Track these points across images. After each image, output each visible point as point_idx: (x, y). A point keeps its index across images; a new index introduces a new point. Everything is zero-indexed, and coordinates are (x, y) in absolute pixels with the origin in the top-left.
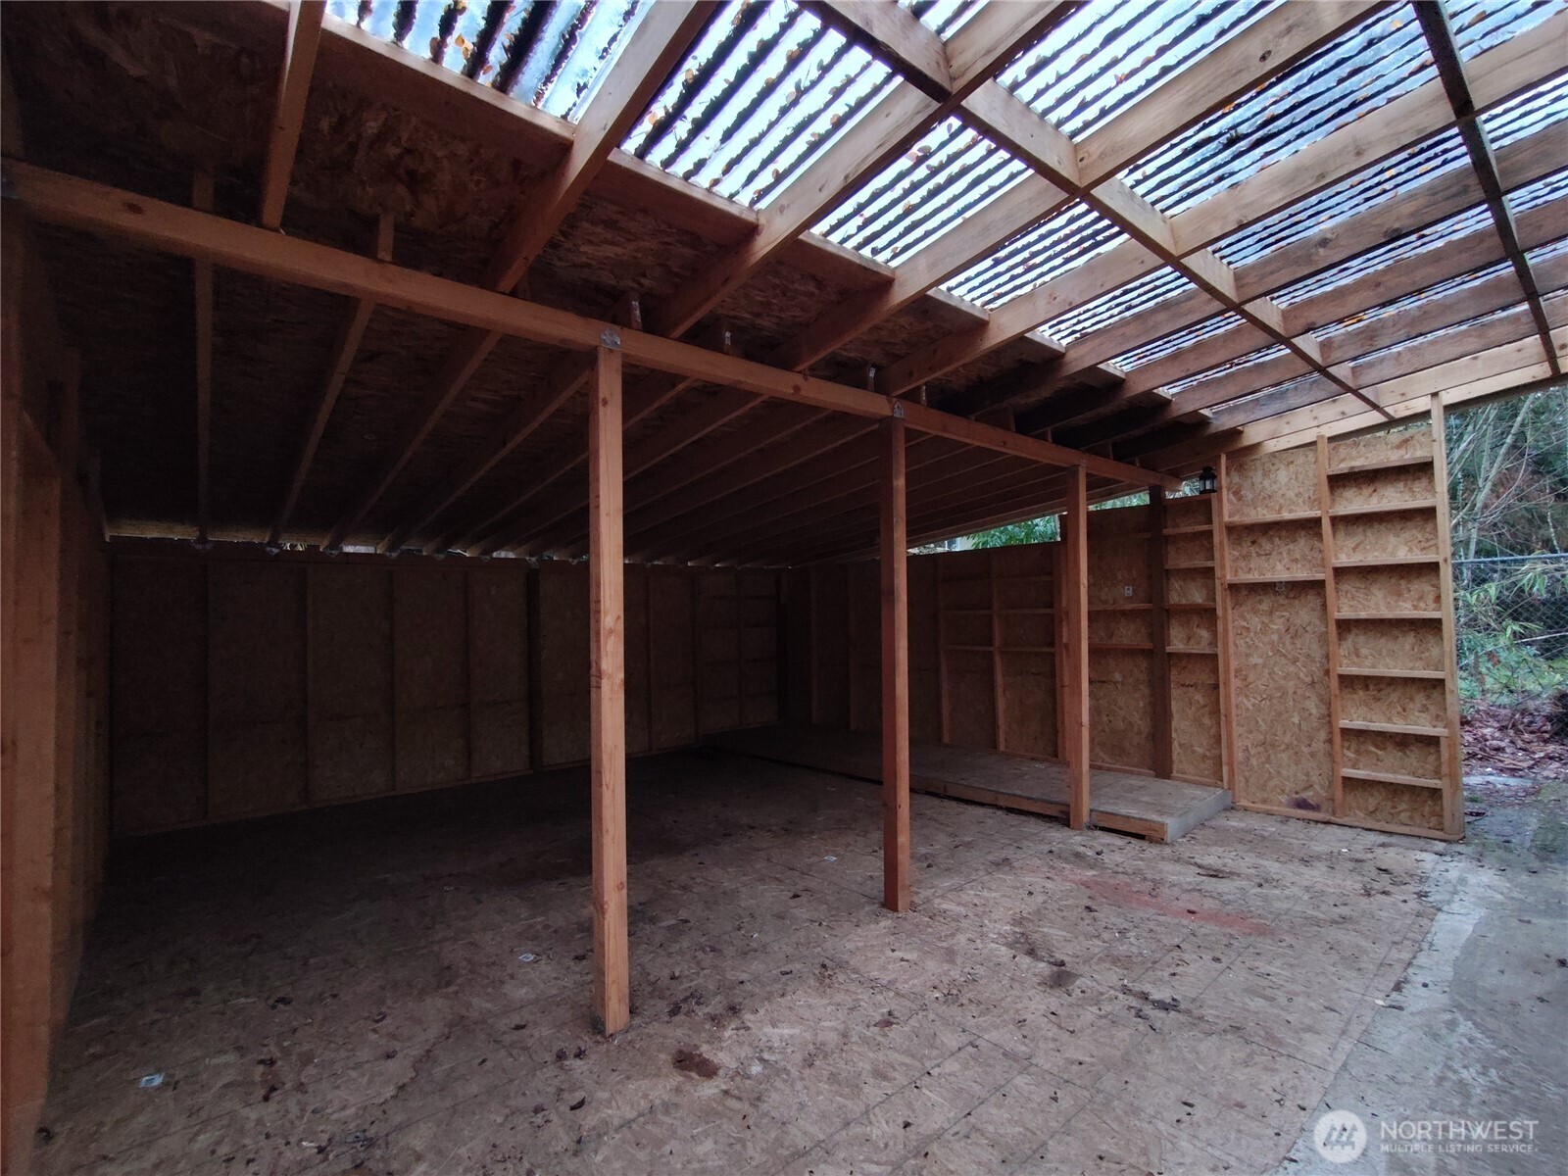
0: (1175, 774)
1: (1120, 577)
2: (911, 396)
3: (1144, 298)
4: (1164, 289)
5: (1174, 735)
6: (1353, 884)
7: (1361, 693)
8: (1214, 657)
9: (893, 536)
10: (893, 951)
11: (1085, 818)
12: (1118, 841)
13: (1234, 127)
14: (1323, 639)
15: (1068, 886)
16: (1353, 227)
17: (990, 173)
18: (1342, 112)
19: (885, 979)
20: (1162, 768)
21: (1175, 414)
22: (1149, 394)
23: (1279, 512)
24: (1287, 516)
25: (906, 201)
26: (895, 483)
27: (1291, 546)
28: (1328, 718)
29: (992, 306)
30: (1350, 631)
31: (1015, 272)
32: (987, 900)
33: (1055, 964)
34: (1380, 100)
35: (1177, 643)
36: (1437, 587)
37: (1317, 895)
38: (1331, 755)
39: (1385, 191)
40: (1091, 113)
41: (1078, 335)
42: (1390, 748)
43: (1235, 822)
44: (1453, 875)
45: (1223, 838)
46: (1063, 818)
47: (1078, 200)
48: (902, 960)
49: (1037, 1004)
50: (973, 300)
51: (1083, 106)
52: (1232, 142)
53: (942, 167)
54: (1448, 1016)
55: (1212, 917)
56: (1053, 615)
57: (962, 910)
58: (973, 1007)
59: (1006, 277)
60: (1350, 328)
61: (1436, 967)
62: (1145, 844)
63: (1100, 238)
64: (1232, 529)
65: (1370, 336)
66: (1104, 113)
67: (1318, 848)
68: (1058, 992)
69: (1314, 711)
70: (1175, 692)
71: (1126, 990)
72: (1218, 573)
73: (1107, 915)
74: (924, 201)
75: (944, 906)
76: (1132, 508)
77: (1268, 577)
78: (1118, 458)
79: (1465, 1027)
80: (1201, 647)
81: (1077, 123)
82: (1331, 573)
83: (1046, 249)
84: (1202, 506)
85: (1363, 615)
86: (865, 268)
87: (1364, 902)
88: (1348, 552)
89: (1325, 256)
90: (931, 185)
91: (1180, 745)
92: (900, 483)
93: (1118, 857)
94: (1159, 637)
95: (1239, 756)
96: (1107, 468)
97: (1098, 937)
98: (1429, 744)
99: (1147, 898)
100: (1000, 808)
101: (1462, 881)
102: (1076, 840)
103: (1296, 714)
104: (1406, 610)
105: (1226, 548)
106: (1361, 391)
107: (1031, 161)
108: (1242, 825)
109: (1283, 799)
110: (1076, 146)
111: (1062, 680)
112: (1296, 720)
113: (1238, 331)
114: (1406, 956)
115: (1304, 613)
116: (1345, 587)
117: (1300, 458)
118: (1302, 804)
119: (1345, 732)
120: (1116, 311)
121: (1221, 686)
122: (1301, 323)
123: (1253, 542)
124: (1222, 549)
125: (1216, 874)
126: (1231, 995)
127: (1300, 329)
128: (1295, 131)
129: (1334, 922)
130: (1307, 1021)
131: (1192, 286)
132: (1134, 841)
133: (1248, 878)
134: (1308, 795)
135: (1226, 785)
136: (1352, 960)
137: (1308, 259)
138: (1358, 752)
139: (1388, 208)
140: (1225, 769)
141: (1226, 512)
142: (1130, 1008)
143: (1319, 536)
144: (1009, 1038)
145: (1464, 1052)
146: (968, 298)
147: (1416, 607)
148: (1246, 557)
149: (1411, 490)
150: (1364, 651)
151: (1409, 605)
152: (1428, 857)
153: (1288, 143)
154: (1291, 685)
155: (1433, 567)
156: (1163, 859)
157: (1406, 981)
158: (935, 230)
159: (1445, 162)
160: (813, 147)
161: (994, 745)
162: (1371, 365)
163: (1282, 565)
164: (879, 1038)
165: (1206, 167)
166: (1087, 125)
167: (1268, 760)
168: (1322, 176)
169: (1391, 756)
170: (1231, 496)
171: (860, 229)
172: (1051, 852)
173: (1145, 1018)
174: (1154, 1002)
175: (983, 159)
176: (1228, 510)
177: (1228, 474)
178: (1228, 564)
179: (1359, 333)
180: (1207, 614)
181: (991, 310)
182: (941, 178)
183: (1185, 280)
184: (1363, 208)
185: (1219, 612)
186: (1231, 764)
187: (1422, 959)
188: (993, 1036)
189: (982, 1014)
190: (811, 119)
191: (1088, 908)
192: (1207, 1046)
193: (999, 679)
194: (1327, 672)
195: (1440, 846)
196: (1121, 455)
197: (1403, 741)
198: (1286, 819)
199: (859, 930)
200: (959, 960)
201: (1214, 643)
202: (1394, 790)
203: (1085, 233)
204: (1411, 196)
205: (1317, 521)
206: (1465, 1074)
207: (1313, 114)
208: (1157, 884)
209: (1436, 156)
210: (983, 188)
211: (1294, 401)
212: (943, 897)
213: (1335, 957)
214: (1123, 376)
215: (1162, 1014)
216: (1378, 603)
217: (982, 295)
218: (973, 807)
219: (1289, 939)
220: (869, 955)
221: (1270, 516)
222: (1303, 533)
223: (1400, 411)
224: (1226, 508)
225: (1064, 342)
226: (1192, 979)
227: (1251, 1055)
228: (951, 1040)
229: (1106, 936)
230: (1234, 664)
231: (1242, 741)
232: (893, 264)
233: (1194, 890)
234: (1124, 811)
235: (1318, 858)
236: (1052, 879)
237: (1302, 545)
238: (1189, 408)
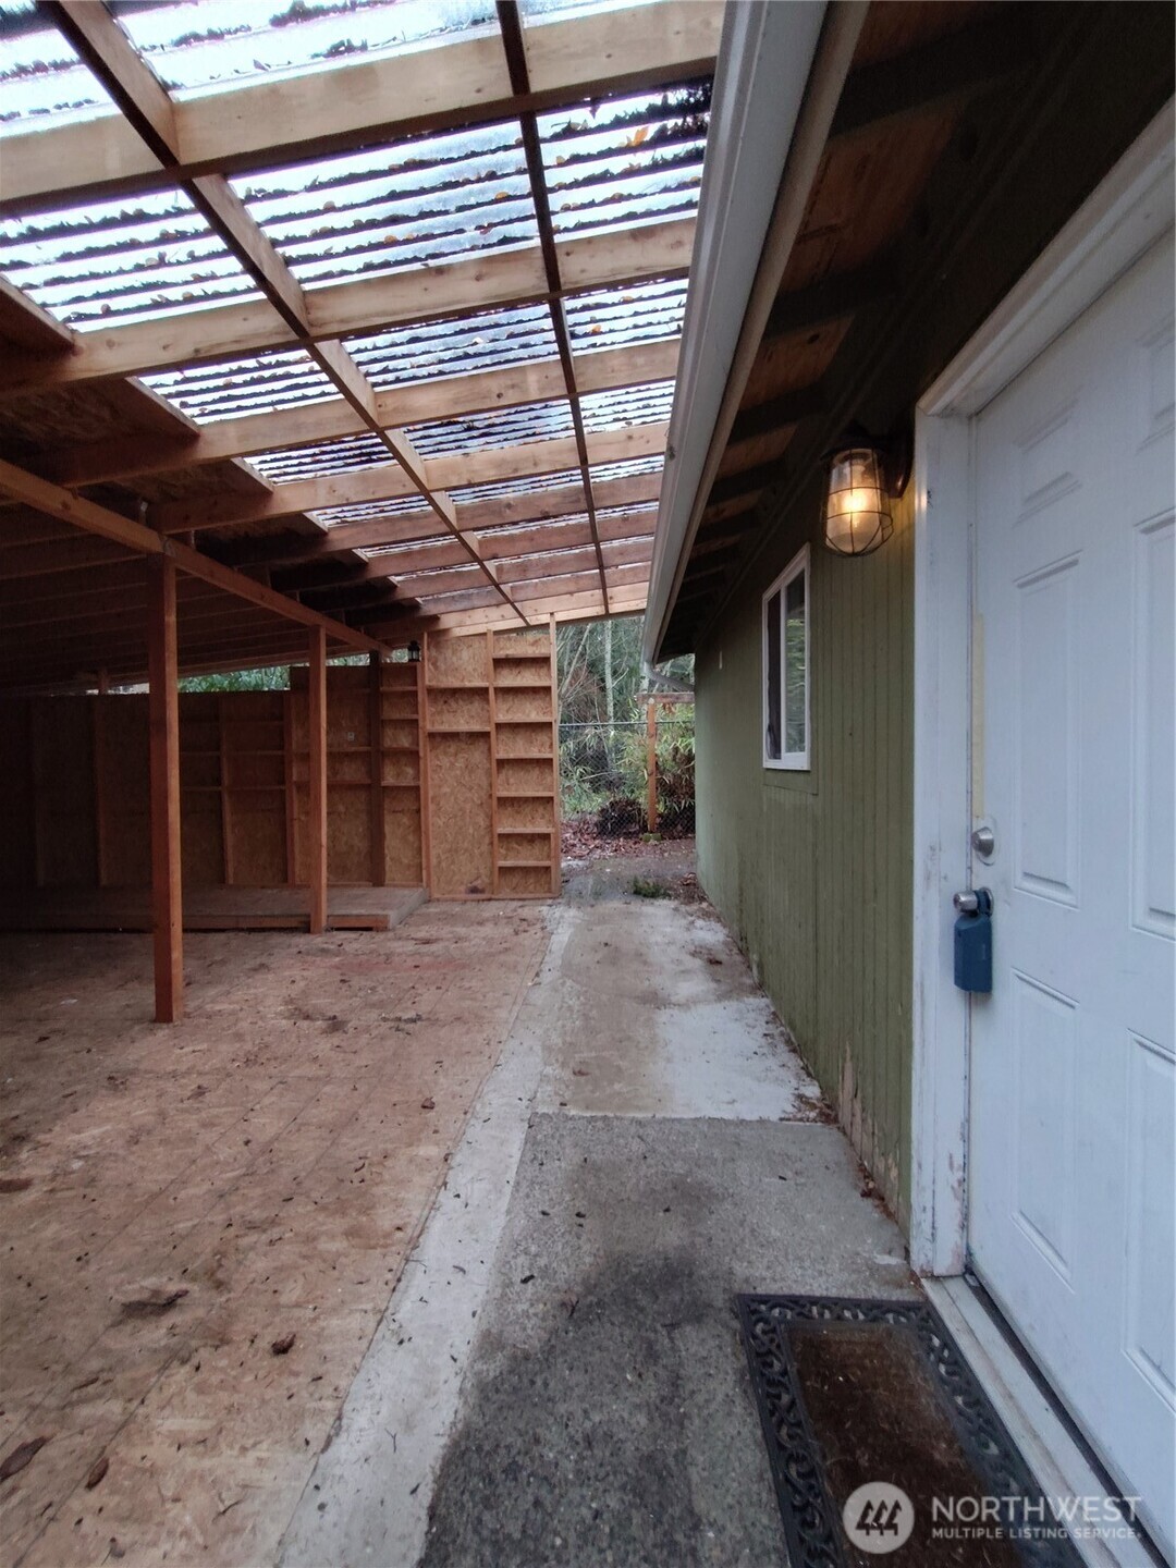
0: (387, 882)
1: (344, 725)
2: (182, 539)
3: (394, 507)
4: (409, 505)
5: (386, 851)
6: (508, 930)
7: (509, 809)
8: (417, 788)
9: (164, 670)
10: (182, 1048)
11: (324, 923)
12: (352, 935)
13: (472, 421)
14: (489, 773)
15: (322, 971)
16: (526, 502)
17: (307, 385)
18: (528, 436)
19: (183, 1068)
20: (377, 879)
21: (400, 597)
22: (385, 579)
23: (462, 681)
24: (468, 684)
25: (228, 378)
26: (166, 619)
27: (469, 707)
28: (491, 827)
29: (275, 479)
30: (503, 767)
31: (303, 460)
32: (255, 994)
33: (330, 1019)
34: (546, 437)
35: (390, 778)
36: (551, 738)
37: (489, 941)
38: (491, 853)
39: (542, 486)
40: (390, 377)
41: (339, 520)
42: (525, 844)
43: (433, 909)
44: (557, 915)
45: (427, 920)
46: (306, 928)
47: (374, 434)
48: (194, 1051)
49: (324, 1046)
50: (261, 470)
51: (385, 371)
52: (469, 429)
53: (269, 366)
54: (561, 981)
55: (429, 967)
56: (283, 756)
57: (237, 1007)
58: (273, 1062)
59: (295, 462)
60: (513, 561)
61: (554, 960)
62: (373, 933)
63: (374, 457)
64: (431, 691)
65: (523, 570)
66: (398, 380)
67: (486, 915)
68: (337, 1034)
69: (482, 823)
70: (388, 818)
71: (385, 1019)
72: (421, 724)
73: (356, 981)
74: (246, 384)
75: (218, 1008)
76: (355, 668)
77: (455, 728)
78: (350, 625)
79: (569, 983)
80: (407, 781)
81: (379, 379)
82: (494, 726)
83: (332, 452)
84: (410, 671)
85: (512, 756)
86: (174, 418)
87: (515, 939)
88: (505, 712)
89: (510, 515)
90: (256, 375)
91: (392, 859)
92: (171, 619)
93: (356, 945)
94: (375, 773)
95: (434, 861)
96: (341, 631)
97: (356, 996)
98: (544, 839)
99: (384, 965)
100: (242, 930)
101: (562, 917)
102: (318, 941)
103: (471, 827)
104: (535, 753)
105: (427, 704)
106: (516, 604)
107: (343, 388)
108: (438, 910)
109: (462, 888)
110: (377, 394)
111: (292, 812)
112: (471, 831)
113: (450, 546)
114: (539, 959)
115: (477, 755)
116: (502, 737)
117: (476, 643)
118: (474, 890)
119: (501, 836)
120: (371, 511)
121: (422, 809)
122: (490, 553)
123: (445, 702)
124: (424, 707)
125: (427, 942)
126: (451, 1004)
127: (489, 556)
128: (504, 436)
129: (500, 952)
130: (496, 1003)
131: (430, 508)
132: (365, 933)
133: (448, 940)
134: (478, 883)
135: (424, 884)
136: (514, 968)
137: (500, 514)
138: (507, 849)
139: (542, 497)
140: (424, 873)
141: (427, 679)
142: (391, 1028)
143: (488, 701)
144: (311, 1070)
145: (570, 993)
146: (257, 467)
147: (540, 751)
148: (440, 713)
149: (539, 675)
150: (512, 781)
151: (536, 750)
152: (545, 909)
153: (499, 441)
154: (468, 807)
155: (549, 725)
156: (389, 940)
157: (541, 971)
158: (247, 408)
159: (571, 481)
160: (156, 305)
161: (222, 879)
162: (521, 587)
163: (463, 720)
164: (196, 1106)
165: (452, 437)
166: (385, 383)
167: (453, 863)
168: (516, 470)
169: (525, 850)
170: (431, 667)
171: (177, 383)
172: (300, 952)
173: (402, 1030)
174: (405, 1020)
175: (304, 374)
176: (429, 677)
177: (428, 648)
178: (428, 717)
179: (518, 565)
180: (413, 756)
181: (275, 482)
182: (267, 373)
183: (426, 502)
184: (530, 491)
185: (421, 754)
186: (428, 867)
187: (547, 959)
188: (297, 1072)
189: (281, 1064)
190: (165, 285)
191: (343, 981)
192: (443, 1032)
193: (228, 818)
194: (491, 796)
195: (550, 902)
196: (351, 623)
197: (532, 839)
198: (465, 901)
199: (136, 1044)
200: (248, 1038)
201: (417, 777)
202: (526, 870)
203: (364, 451)
204: (554, 494)
205: (486, 690)
206: (571, 1002)
207: (514, 431)
208: (388, 957)
209: (567, 476)
210: (298, 393)
211: (477, 602)
212: (212, 1002)
213: (504, 969)
214: (366, 560)
215: (412, 1025)
216: (519, 748)
217: (270, 469)
218: (213, 934)
219: (478, 967)
220: (158, 1058)
221: (457, 684)
222: (477, 697)
223: (533, 621)
224: (427, 675)
225: (327, 523)
226: (427, 1000)
227: (469, 1029)
228: (262, 1086)
229: (361, 994)
230: (431, 794)
231: (436, 851)
232: (200, 421)
233: (415, 954)
234: (355, 912)
235: (487, 920)
236: (308, 970)
237: (476, 706)
238: (409, 594)
